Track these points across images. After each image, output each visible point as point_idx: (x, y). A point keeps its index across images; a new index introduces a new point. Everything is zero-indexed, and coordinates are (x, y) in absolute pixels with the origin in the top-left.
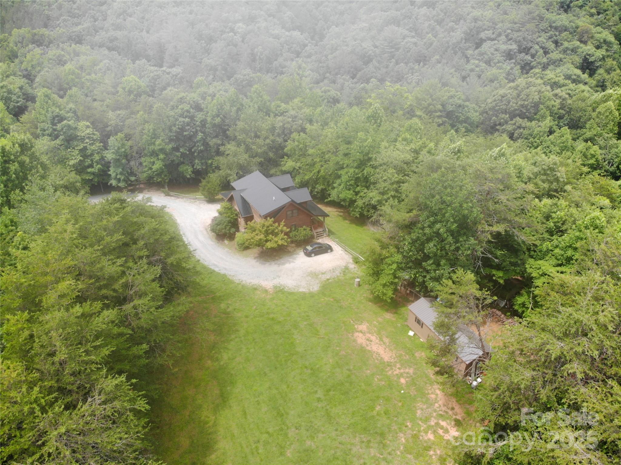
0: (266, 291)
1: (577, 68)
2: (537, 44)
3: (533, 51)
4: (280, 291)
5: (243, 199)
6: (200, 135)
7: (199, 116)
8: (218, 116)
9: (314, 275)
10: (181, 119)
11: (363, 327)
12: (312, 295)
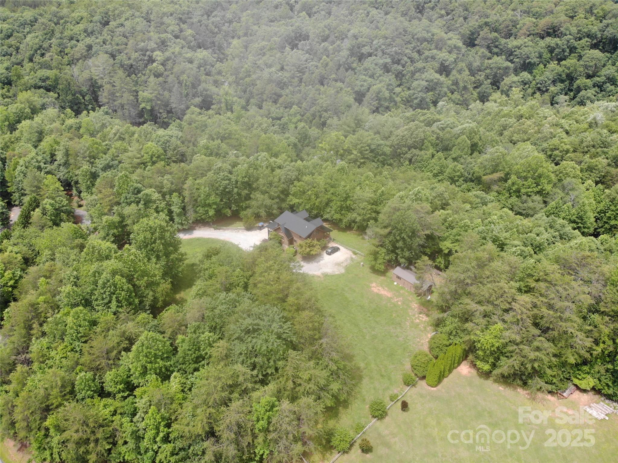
0: (319, 277)
1: (436, 72)
2: (406, 55)
3: (403, 62)
4: (326, 275)
5: (286, 229)
6: (236, 190)
7: (233, 178)
8: (246, 177)
9: (338, 264)
10: (223, 182)
11: (374, 284)
12: (343, 275)
